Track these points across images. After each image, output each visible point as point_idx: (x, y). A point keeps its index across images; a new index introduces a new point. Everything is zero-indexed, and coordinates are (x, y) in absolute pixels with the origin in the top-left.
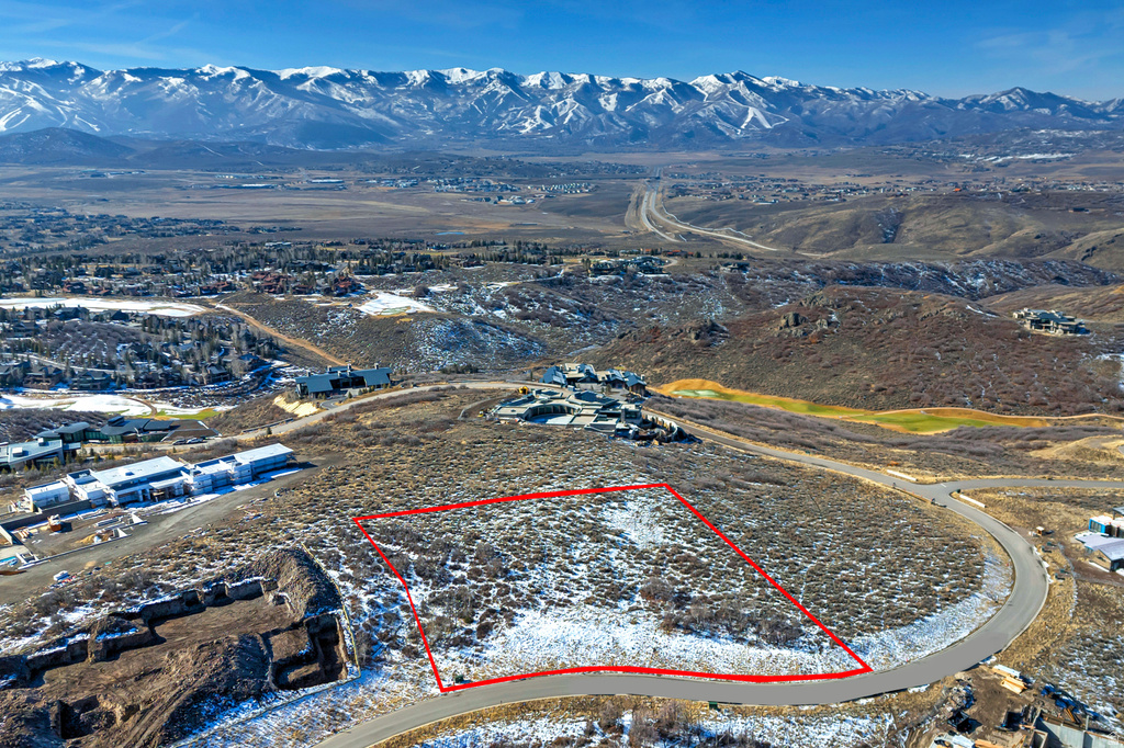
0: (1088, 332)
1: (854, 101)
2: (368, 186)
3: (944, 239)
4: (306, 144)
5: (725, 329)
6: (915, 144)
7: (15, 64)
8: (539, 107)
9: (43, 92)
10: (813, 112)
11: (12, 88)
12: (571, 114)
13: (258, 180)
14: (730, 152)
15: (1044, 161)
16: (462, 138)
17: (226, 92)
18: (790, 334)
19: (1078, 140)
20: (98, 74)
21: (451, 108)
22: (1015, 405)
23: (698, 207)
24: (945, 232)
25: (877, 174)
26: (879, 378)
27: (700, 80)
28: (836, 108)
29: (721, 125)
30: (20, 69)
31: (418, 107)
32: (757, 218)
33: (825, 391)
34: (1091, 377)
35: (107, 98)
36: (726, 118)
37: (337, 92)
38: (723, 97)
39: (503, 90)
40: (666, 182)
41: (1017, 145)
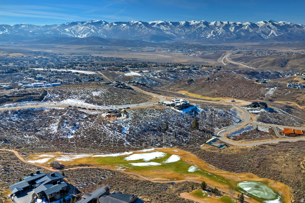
4: (152, 41)
7: (90, 21)
8: (213, 31)
9: (95, 28)
10: (291, 31)
11: (88, 27)
12: (221, 33)
14: (263, 43)
16: (191, 39)
17: (135, 27)
20: (108, 23)
21: (190, 31)
27: (258, 23)
28: (299, 30)
29: (262, 35)
30: (91, 22)
31: (181, 31)
35: (109, 29)
36: (264, 33)
38: (265, 27)
39: (204, 26)
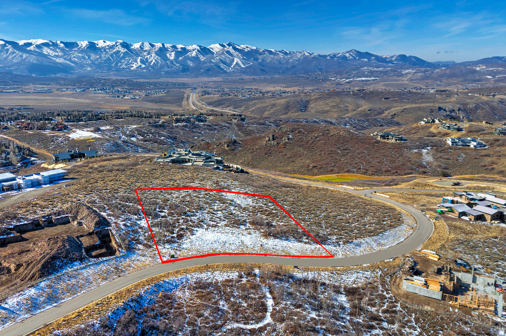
0: (406, 140)
1: (281, 56)
2: (62, 91)
3: (328, 111)
4: (32, 74)
5: (240, 142)
6: (309, 74)
8: (140, 58)
10: (263, 60)
12: (154, 61)
13: (11, 89)
14: (226, 78)
15: (367, 81)
16: (104, 71)
18: (271, 144)
19: (381, 72)
21: (99, 58)
22: (376, 172)
23: (216, 99)
24: (328, 108)
25: (293, 86)
26: (314, 162)
27: (212, 46)
28: (273, 58)
29: (222, 66)
31: (83, 58)
32: (243, 104)
33: (289, 168)
34: (410, 159)
36: (224, 63)
37: (46, 51)
38: (223, 53)
39: (123, 50)
40: (199, 90)
41: (354, 74)
